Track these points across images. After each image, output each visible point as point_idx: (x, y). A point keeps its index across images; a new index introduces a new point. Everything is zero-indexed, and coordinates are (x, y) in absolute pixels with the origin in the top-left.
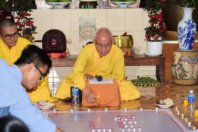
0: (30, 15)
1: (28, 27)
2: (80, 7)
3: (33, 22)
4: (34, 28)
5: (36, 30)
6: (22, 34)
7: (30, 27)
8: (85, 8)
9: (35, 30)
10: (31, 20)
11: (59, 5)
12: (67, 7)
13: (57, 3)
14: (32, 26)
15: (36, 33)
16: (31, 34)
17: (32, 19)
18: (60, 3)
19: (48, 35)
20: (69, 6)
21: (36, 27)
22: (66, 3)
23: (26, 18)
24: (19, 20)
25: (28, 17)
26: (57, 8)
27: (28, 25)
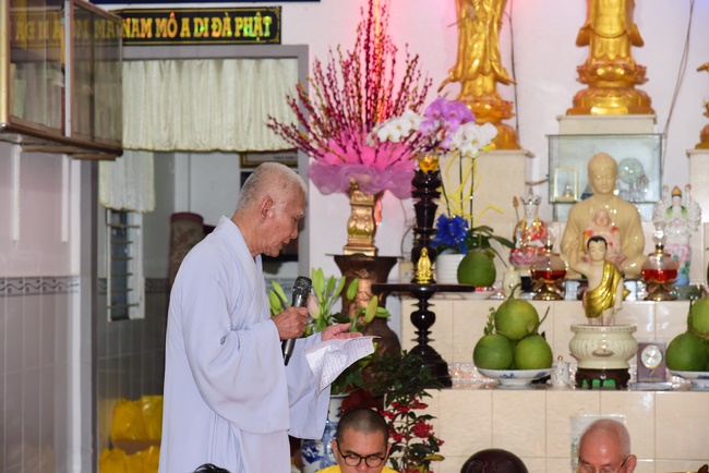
0: (423, 406)
1: (419, 441)
2: (579, 386)
3: (430, 427)
4: (435, 444)
5: (443, 450)
6: (399, 462)
7: (426, 439)
8: (590, 387)
9: (438, 450)
10: (427, 422)
11: (512, 377)
12: (541, 382)
13: (508, 373)
14: (431, 438)
15: (442, 458)
16: (427, 463)
17: (429, 417)
18: (516, 372)
19: (474, 466)
20: (549, 381)
21: (441, 443)
22: (533, 373)
23: (412, 415)
24: (393, 420)
25: (418, 413)
26: (509, 388)
27: (418, 435)
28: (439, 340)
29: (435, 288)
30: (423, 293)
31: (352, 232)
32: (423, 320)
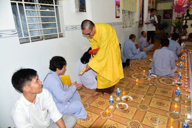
28: (187, 24)
29: (187, 20)
30: (186, 20)
31: (178, 15)
32: (186, 22)
